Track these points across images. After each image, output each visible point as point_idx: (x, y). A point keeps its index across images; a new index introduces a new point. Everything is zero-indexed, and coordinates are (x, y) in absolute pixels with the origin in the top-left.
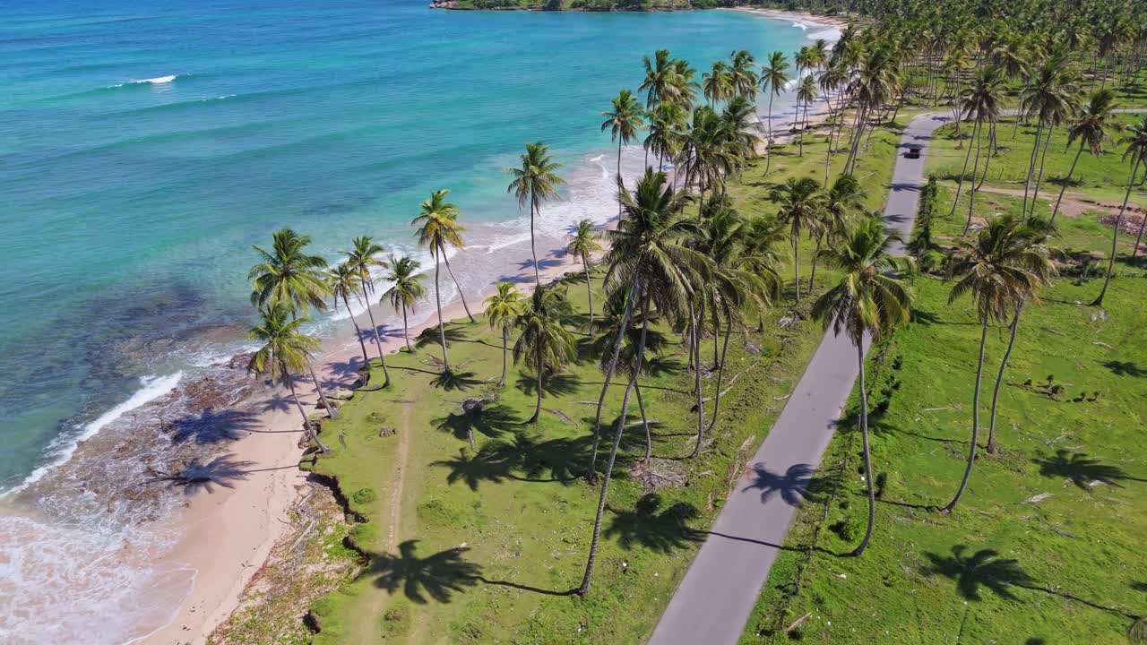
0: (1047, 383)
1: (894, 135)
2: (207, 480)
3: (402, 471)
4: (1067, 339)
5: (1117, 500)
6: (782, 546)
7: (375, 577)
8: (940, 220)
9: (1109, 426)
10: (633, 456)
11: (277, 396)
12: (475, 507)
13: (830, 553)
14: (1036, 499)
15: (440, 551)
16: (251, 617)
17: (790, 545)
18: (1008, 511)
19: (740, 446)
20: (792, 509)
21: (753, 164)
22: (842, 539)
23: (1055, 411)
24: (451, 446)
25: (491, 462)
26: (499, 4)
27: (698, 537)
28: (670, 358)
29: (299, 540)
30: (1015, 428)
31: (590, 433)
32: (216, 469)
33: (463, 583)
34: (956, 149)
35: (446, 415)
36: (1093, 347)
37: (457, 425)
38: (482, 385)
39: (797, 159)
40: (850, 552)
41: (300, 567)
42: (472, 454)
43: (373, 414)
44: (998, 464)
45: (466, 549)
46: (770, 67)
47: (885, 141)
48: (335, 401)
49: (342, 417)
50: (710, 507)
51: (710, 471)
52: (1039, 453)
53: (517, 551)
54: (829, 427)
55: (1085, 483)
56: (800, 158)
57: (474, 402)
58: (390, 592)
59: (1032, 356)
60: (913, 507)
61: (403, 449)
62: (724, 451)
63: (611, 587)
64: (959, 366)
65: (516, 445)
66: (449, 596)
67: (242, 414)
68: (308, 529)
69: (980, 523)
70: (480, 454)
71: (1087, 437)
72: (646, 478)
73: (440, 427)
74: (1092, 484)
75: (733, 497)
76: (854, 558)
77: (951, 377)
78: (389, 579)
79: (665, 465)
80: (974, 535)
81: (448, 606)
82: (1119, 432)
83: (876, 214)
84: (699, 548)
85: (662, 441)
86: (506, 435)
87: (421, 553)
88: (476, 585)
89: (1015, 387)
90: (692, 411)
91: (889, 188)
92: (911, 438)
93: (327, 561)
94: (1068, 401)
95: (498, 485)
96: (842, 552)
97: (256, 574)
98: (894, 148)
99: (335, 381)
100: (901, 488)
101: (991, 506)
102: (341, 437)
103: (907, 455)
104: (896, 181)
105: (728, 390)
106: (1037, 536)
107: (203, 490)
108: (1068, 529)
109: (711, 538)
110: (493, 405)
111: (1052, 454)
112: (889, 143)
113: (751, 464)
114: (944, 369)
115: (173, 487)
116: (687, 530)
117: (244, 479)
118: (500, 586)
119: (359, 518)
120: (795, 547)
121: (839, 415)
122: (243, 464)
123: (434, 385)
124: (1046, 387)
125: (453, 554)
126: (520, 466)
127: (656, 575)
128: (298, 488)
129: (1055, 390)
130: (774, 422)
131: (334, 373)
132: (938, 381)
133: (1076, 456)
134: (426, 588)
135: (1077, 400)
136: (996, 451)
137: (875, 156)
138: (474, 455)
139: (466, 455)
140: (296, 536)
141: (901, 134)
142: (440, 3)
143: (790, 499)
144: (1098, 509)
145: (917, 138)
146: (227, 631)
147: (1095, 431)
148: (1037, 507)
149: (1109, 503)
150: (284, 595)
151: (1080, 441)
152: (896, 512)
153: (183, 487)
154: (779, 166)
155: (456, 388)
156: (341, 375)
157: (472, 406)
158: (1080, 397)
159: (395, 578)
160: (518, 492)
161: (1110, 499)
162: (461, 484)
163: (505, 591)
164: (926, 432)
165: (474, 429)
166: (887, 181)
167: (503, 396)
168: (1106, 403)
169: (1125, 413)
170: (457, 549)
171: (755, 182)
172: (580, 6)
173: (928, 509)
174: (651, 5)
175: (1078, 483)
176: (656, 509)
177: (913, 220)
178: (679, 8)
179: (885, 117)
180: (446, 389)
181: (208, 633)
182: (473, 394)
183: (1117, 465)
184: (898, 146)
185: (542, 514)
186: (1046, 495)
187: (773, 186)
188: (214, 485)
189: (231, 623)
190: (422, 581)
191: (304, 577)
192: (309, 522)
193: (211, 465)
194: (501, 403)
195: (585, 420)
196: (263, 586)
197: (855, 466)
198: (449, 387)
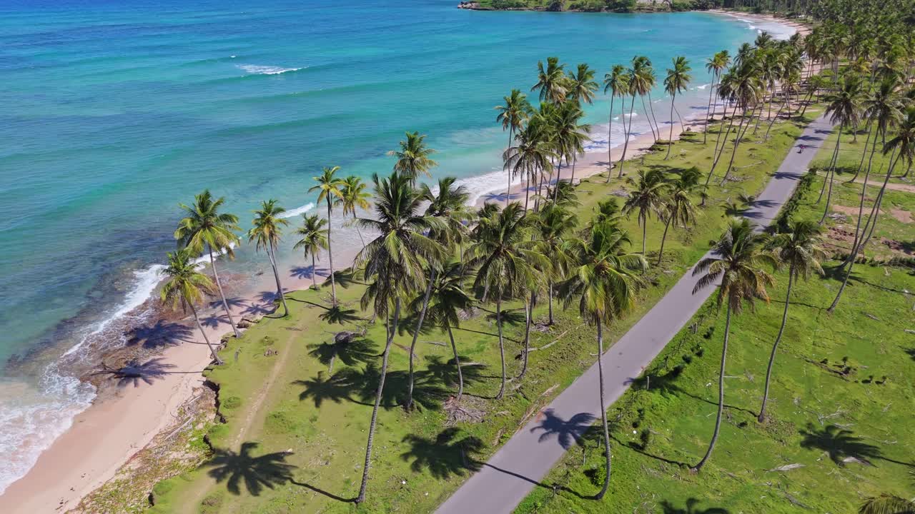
0: (842, 363)
1: (797, 128)
2: (139, 376)
3: (269, 385)
4: (883, 324)
5: (864, 478)
6: (540, 482)
7: (212, 468)
8: (806, 207)
9: (886, 409)
10: (452, 392)
11: (214, 316)
12: (312, 421)
13: (576, 494)
14: (785, 468)
15: (270, 453)
16: (116, 488)
17: (547, 483)
18: (755, 476)
19: (543, 392)
20: (562, 451)
21: (662, 149)
22: (592, 483)
23: (841, 389)
24: (314, 368)
25: (339, 385)
26: (512, 5)
27: (474, 466)
28: (517, 312)
29: (176, 431)
30: (796, 402)
31: (426, 369)
32: (147, 369)
33: (275, 482)
34: (850, 143)
35: (321, 342)
36: (904, 334)
37: (325, 353)
38: (359, 321)
39: (701, 146)
40: (594, 495)
41: (166, 453)
42: (326, 377)
43: (266, 338)
44: (764, 433)
45: (290, 454)
46: (674, 70)
47: (786, 133)
48: (250, 323)
49: (244, 338)
50: (496, 442)
51: (507, 412)
52: (810, 425)
53: (327, 461)
54: (625, 384)
55: (841, 458)
56: (704, 146)
57: (347, 334)
58: (218, 481)
59: (840, 337)
60: (668, 462)
61: (278, 368)
62: (527, 395)
63: (385, 500)
64: (767, 340)
65: (365, 373)
66: (260, 490)
67: (184, 327)
68: (186, 424)
69: (722, 483)
70: (333, 378)
71: (860, 416)
72: (452, 412)
73: (311, 352)
74: (846, 460)
75: (519, 435)
76: (594, 501)
77: (757, 350)
78: (221, 471)
79: (475, 402)
80: (713, 493)
81: (256, 498)
82: (893, 415)
83: (750, 199)
84: (470, 476)
85: (482, 382)
86: (359, 364)
87: (254, 454)
88: (284, 484)
89: (812, 364)
90: (516, 358)
91: (772, 175)
92: (694, 401)
93: (188, 451)
94: (856, 382)
95: (337, 404)
96: (587, 495)
97: (136, 454)
98: (792, 140)
99: (260, 307)
100: (667, 444)
101: (741, 469)
102: (237, 353)
103: (684, 415)
104: (781, 170)
105: (553, 343)
106: (771, 503)
107: (132, 384)
108: (803, 500)
109: (485, 469)
110: (360, 339)
111: (821, 427)
112: (789, 136)
113: (544, 409)
114: (753, 342)
115: (112, 379)
116: (468, 459)
117: (163, 378)
118: (301, 488)
119: (223, 420)
120: (550, 485)
121: (638, 374)
122: (167, 366)
123: (322, 317)
124: (841, 367)
125: (278, 456)
126: (360, 392)
127: (427, 494)
128: (194, 389)
129: (847, 371)
130: (581, 374)
131: (262, 300)
132: (743, 352)
133: (842, 432)
134: (246, 482)
135: (865, 382)
136: (767, 420)
137: (770, 147)
138: (328, 378)
139: (322, 377)
140: (175, 428)
141: (804, 127)
142: (466, 4)
143: (563, 442)
144: (842, 484)
145: (817, 132)
146: (95, 496)
147: (870, 412)
148: (783, 476)
149: (854, 479)
150: (146, 473)
151: (852, 419)
152: (652, 465)
153: (119, 380)
154: (683, 151)
155: (338, 321)
156: (266, 303)
157: (342, 337)
158: (869, 379)
159: (227, 470)
160: (349, 412)
161: (858, 476)
162: (309, 401)
163: (304, 492)
164: (711, 396)
165: (337, 357)
166: (774, 169)
167: (370, 332)
168: (893, 386)
169: (907, 398)
170: (284, 453)
171: (654, 165)
172: (576, 8)
173: (681, 465)
174: (636, 8)
175: (834, 458)
176: (451, 439)
177: (782, 206)
178: (659, 10)
179: (797, 112)
180: (330, 322)
181: (83, 496)
182: (348, 327)
183: (878, 445)
184: (797, 138)
185: (360, 432)
186: (797, 465)
187: (668, 168)
188: (140, 381)
189: (101, 491)
190: (245, 476)
191: (166, 461)
192: (189, 418)
193: (146, 365)
194: (367, 337)
195: (426, 357)
196: (135, 465)
197: (629, 421)
198: (333, 320)
